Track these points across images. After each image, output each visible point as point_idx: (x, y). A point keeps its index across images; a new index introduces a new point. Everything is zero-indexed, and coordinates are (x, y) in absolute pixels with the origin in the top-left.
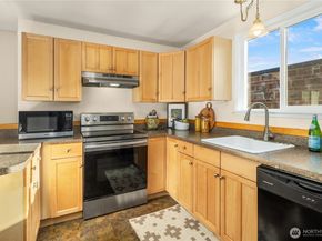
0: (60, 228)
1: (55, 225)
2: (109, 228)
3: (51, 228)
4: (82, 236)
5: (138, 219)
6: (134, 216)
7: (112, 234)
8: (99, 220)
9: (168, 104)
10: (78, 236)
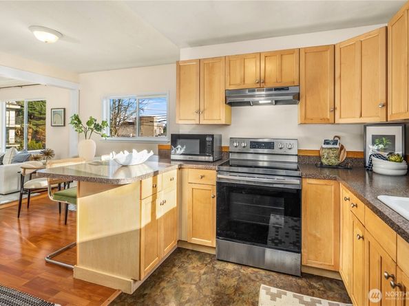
0: (193, 256)
1: (192, 251)
2: (233, 282)
3: (188, 252)
4: (205, 273)
5: (274, 290)
6: (271, 283)
7: (232, 290)
8: (230, 267)
9: (365, 126)
10: (202, 272)
